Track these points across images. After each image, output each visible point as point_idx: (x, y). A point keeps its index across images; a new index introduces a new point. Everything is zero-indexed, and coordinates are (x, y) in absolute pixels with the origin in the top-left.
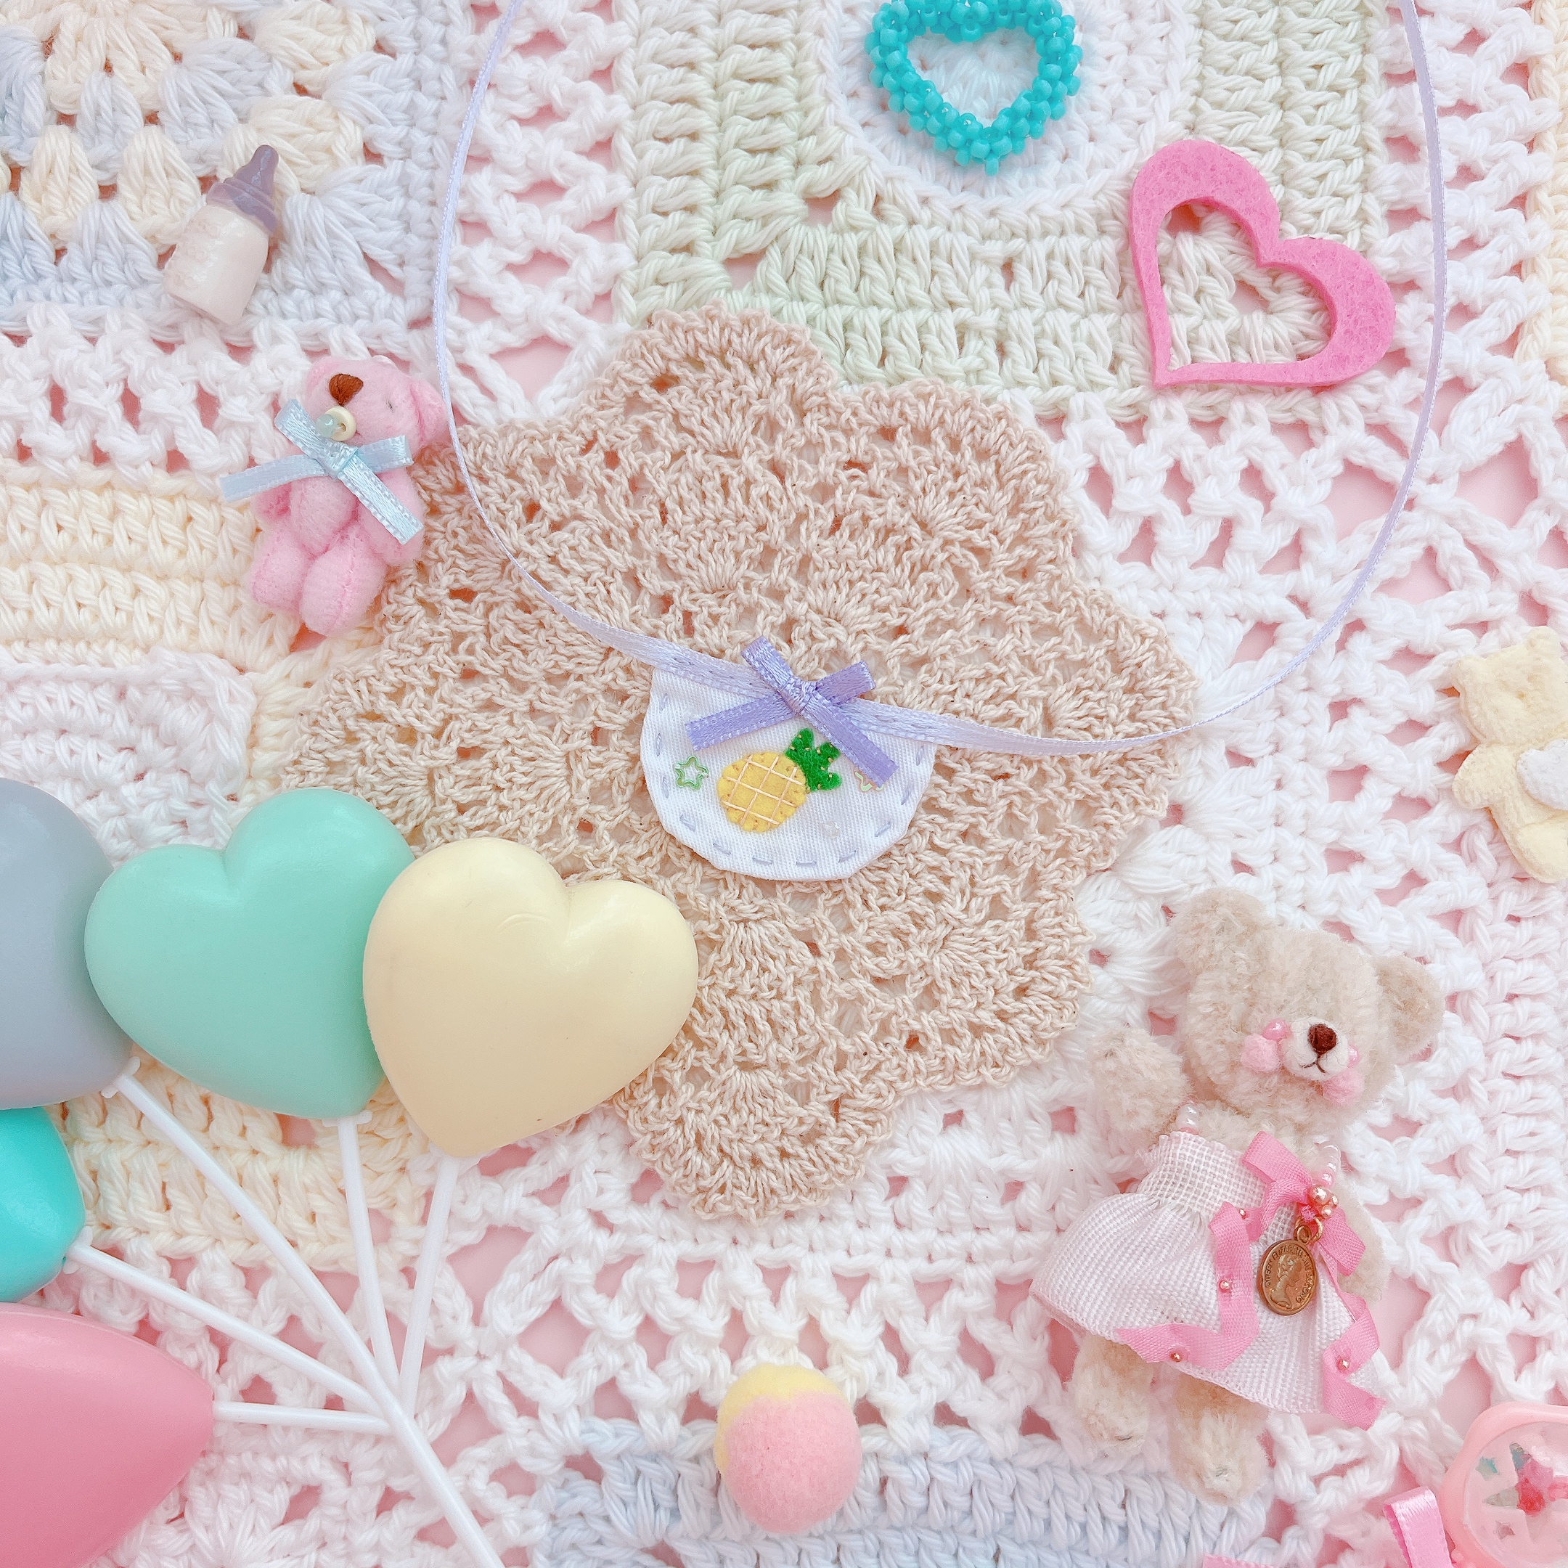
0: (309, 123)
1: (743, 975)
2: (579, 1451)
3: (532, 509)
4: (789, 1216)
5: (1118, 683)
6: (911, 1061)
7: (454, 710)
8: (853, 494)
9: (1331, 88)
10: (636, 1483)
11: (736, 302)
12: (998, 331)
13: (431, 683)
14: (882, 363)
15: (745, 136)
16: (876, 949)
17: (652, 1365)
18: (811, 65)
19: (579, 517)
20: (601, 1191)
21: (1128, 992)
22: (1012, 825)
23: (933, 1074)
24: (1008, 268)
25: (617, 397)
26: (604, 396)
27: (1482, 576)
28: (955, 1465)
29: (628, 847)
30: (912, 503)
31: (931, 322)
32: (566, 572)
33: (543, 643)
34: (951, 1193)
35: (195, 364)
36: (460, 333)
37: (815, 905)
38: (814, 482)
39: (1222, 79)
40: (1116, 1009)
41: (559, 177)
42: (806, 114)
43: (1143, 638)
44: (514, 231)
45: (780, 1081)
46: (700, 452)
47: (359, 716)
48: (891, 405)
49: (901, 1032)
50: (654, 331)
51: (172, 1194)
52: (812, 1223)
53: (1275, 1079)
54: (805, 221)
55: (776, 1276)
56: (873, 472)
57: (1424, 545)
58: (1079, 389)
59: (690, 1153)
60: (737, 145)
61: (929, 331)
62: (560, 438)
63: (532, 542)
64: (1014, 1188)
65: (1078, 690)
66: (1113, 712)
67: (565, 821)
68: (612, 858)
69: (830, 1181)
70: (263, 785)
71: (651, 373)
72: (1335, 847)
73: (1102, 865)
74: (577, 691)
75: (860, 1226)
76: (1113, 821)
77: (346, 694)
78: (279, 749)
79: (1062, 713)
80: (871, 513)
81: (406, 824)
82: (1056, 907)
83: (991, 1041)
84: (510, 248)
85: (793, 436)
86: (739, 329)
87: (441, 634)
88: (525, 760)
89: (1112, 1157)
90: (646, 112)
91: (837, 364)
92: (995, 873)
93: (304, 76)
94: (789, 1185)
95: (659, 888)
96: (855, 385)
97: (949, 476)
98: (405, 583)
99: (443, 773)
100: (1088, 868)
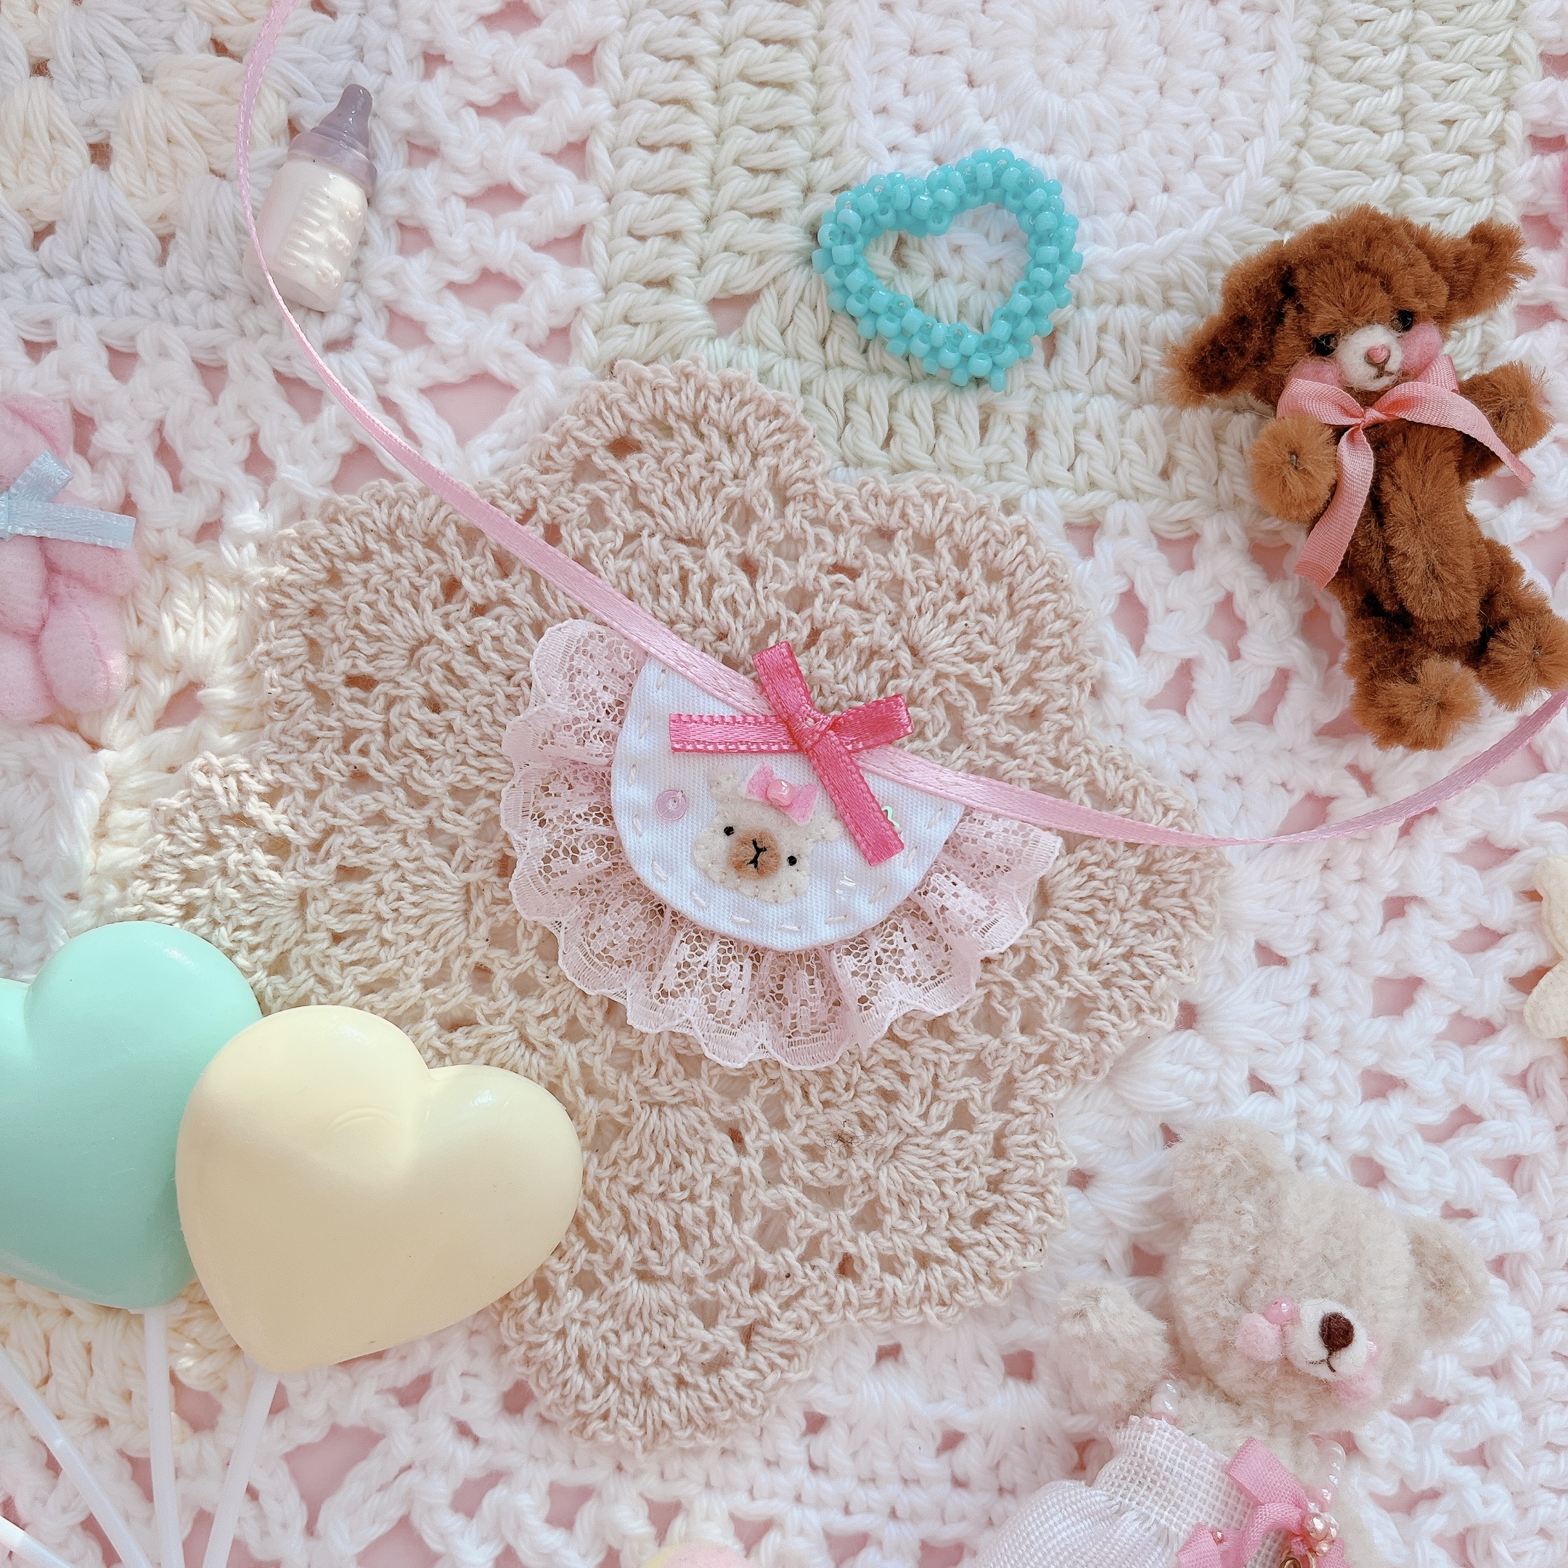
0: (224, 92)
1: (651, 1169)
3: (452, 587)
5: (1132, 861)
6: (841, 1289)
7: (337, 822)
8: (835, 604)
9: (1462, 150)
11: (718, 357)
12: (1031, 416)
13: (314, 786)
14: (886, 444)
15: (746, 152)
16: (814, 1153)
18: (834, 71)
19: (507, 602)
20: (466, 1399)
21: (1110, 1224)
22: (990, 1021)
23: (866, 1307)
24: (1051, 341)
25: (565, 461)
26: (549, 457)
29: (529, 1003)
30: (904, 623)
31: (950, 402)
32: (486, 668)
33: (451, 751)
34: (877, 1442)
35: (66, 377)
36: (385, 361)
37: (746, 1091)
38: (791, 585)
39: (1331, 128)
40: (1094, 1243)
41: (519, 183)
42: (823, 130)
43: (1167, 810)
44: (458, 245)
45: (685, 1299)
46: (658, 537)
47: (223, 820)
48: (891, 503)
49: (833, 1254)
50: (616, 384)
52: (711, 1459)
54: (810, 261)
55: (664, 1513)
56: (861, 581)
58: (1121, 496)
59: (569, 1372)
60: (736, 162)
61: (946, 412)
63: (448, 627)
64: (951, 1441)
66: (1122, 895)
67: (456, 966)
68: (509, 1014)
69: (732, 1420)
71: (608, 435)
72: (1375, 1071)
74: (487, 810)
75: (769, 1463)
76: (1110, 1029)
77: (211, 789)
78: (129, 845)
79: (1059, 892)
80: (856, 629)
81: (269, 949)
82: (1032, 1122)
83: (939, 1275)
84: (454, 263)
85: (770, 528)
86: (718, 394)
87: (331, 729)
88: (416, 888)
89: (1073, 1414)
90: (629, 113)
91: (832, 442)
92: (964, 1075)
93: (223, 33)
94: (684, 1420)
95: (561, 1054)
96: (851, 469)
97: (952, 595)
98: (292, 664)
99: (318, 894)
100: (1075, 1079)
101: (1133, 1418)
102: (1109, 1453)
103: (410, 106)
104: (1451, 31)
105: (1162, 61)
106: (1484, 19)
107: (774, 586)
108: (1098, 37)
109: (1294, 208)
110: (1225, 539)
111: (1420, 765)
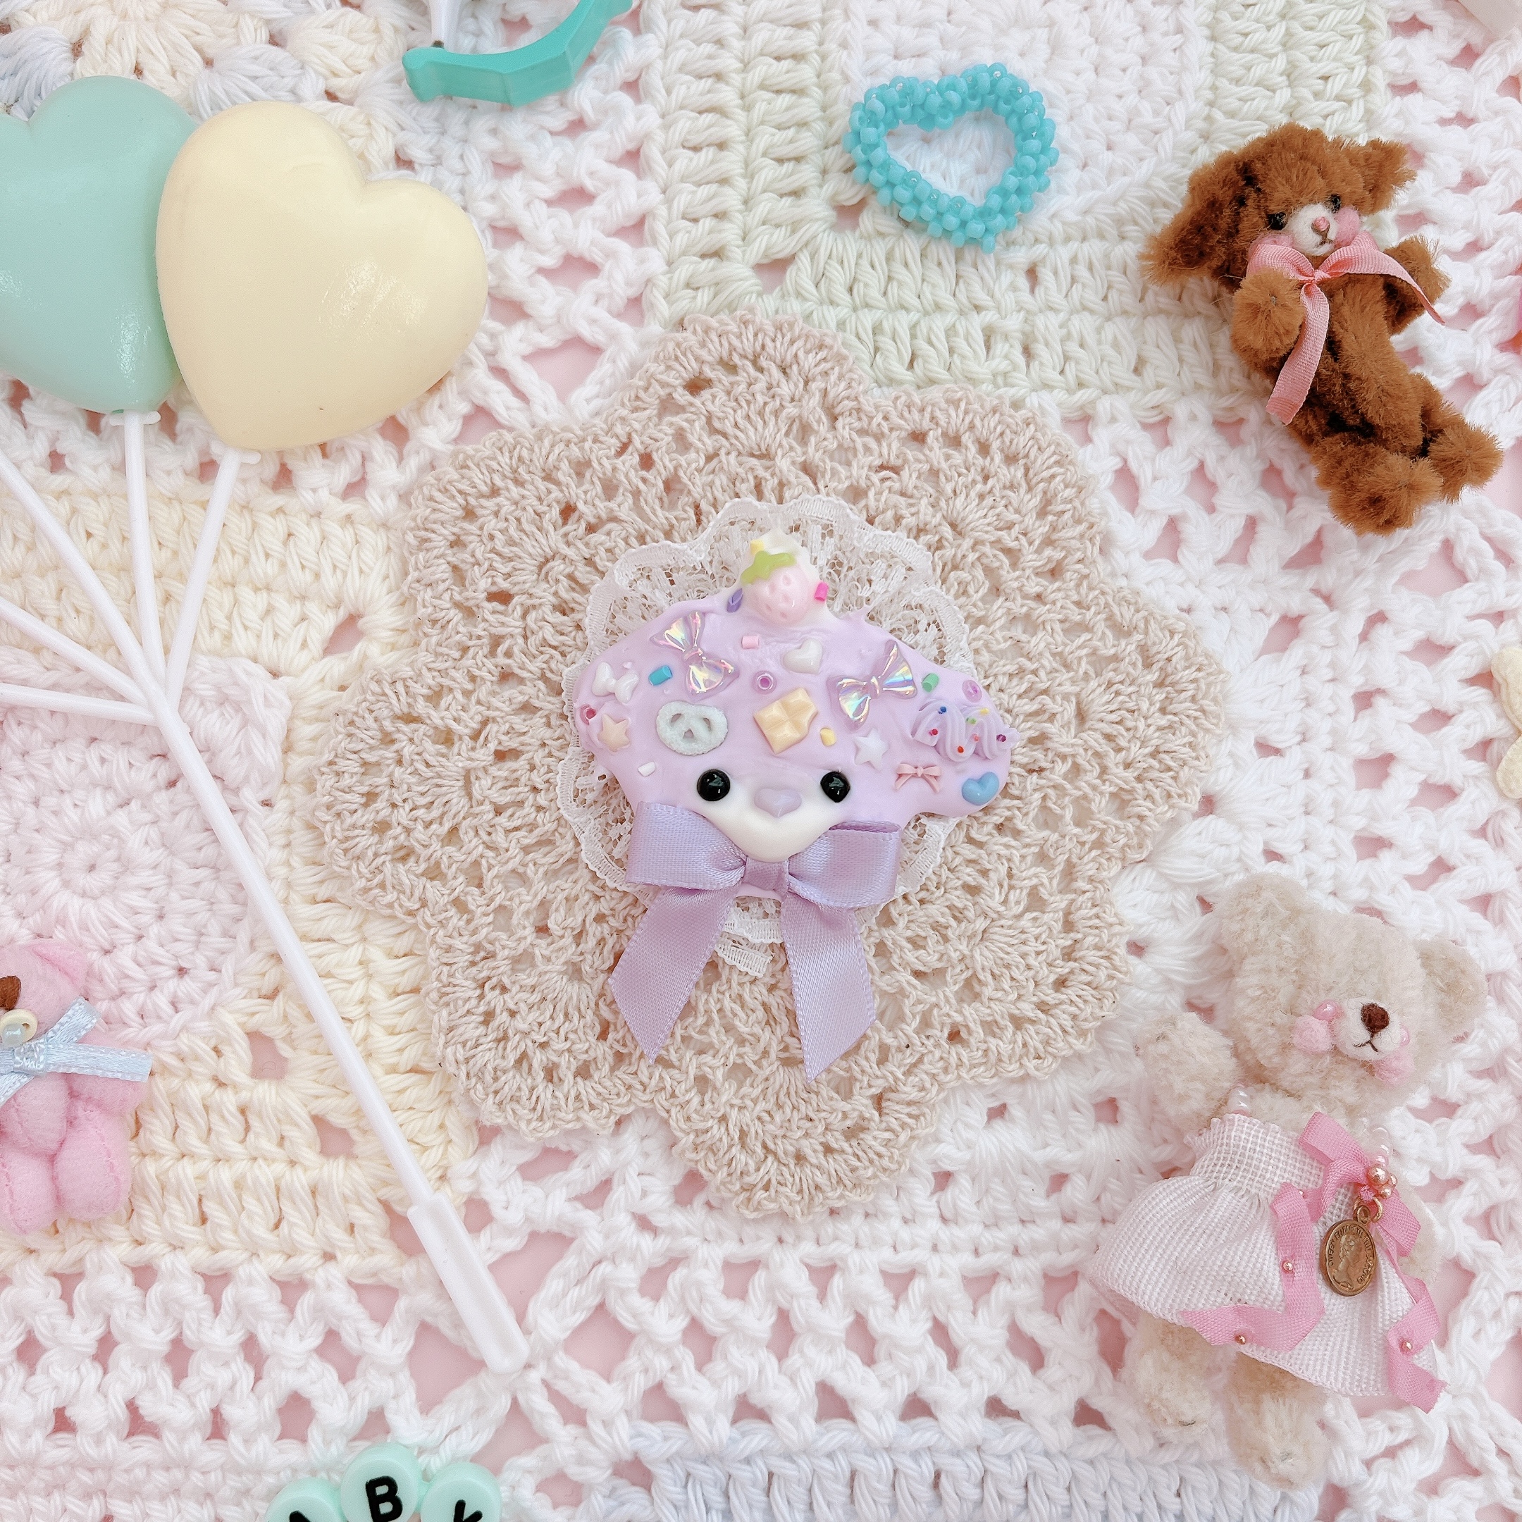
2: (627, 1456)
3: (568, 511)
4: (833, 1212)
5: (1149, 677)
6: (953, 1053)
7: (492, 713)
8: (886, 493)
9: (1338, 98)
10: (686, 1486)
11: (767, 307)
12: (1024, 333)
13: (469, 686)
14: (911, 365)
15: (772, 146)
16: (917, 943)
17: (700, 1367)
18: (835, 75)
19: (614, 519)
20: (644, 1194)
21: (1168, 981)
22: (1048, 819)
23: (976, 1066)
24: (1032, 273)
25: (651, 400)
26: (637, 398)
27: (1498, 566)
28: (1009, 1457)
30: (943, 504)
31: (958, 326)
32: (602, 574)
34: (998, 1188)
36: (493, 336)
38: (847, 484)
39: (1235, 89)
40: (1155, 999)
41: (590, 185)
42: (831, 124)
43: (1172, 633)
44: (545, 237)
46: (734, 454)
47: (395, 718)
48: (922, 410)
49: (943, 1025)
50: (688, 334)
51: (211, 1208)
52: (857, 1220)
54: (833, 227)
55: (823, 1274)
56: (905, 473)
57: (1441, 537)
58: (1105, 392)
59: (734, 1150)
60: (764, 155)
61: (956, 335)
62: (595, 441)
63: (568, 544)
64: (1059, 1181)
65: (1110, 684)
66: (1145, 705)
69: (875, 1176)
70: (298, 790)
71: (685, 376)
72: (1365, 834)
73: (1138, 857)
75: (906, 1221)
76: (1147, 813)
77: (384, 694)
78: (313, 752)
79: (1095, 707)
80: (905, 512)
81: (441, 824)
82: (1093, 898)
83: (1033, 1033)
84: (542, 252)
85: (825, 439)
86: (772, 335)
87: (479, 637)
90: (675, 121)
91: (867, 368)
92: (1032, 865)
93: (336, 84)
94: (834, 1182)
96: (885, 389)
97: (979, 478)
98: (442, 587)
99: (480, 774)
100: (1123, 859)
103: (493, 132)
104: (1317, 8)
105: (1094, 49)
107: (833, 485)
108: (1043, 34)
110: (1193, 418)
111: (1368, 582)
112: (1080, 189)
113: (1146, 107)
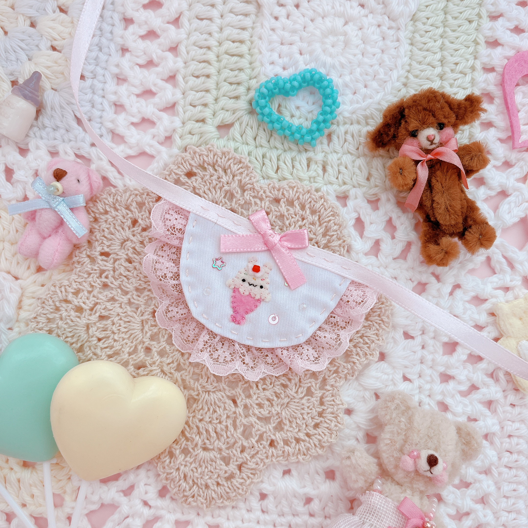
0: (56, 63)
1: (206, 413)
3: (135, 222)
4: (219, 507)
6: (270, 451)
7: (99, 301)
9: (461, 72)
11: (220, 144)
12: (324, 161)
13: (90, 289)
14: (277, 172)
15: (228, 77)
16: (260, 405)
18: (256, 51)
20: (146, 493)
21: (358, 427)
23: (279, 457)
24: (329, 137)
25: (171, 180)
26: (166, 179)
27: (508, 269)
29: (164, 359)
30: (285, 229)
31: (297, 157)
33: (135, 276)
34: (284, 502)
35: (5, 156)
37: (237, 386)
39: (418, 66)
40: (354, 433)
41: (154, 89)
42: (253, 70)
44: (134, 110)
45: (219, 456)
47: (60, 301)
48: (279, 190)
49: (267, 440)
50: (187, 154)
52: (229, 510)
53: (413, 475)
54: (250, 113)
56: (270, 216)
57: (486, 255)
58: (354, 187)
59: (181, 482)
61: (296, 161)
62: (148, 195)
63: (134, 235)
64: (309, 500)
67: (140, 347)
68: (157, 364)
69: (236, 496)
70: (22, 325)
71: (185, 171)
72: (443, 373)
74: (148, 296)
75: (248, 511)
76: (357, 361)
77: (56, 292)
78: (29, 311)
81: (77, 344)
82: (332, 393)
83: (303, 446)
84: (133, 116)
85: (239, 200)
86: (221, 156)
87: (95, 270)
88: (125, 322)
89: (348, 491)
90: (189, 66)
91: (259, 171)
92: (309, 378)
93: (55, 43)
94: (220, 496)
95: (175, 376)
96: (265, 180)
97: (300, 219)
98: (83, 249)
99: (93, 325)
100: (346, 378)
101: (367, 492)
102: (360, 504)
103: (117, 66)
104: (456, 34)
105: (363, 46)
106: (466, 30)
108: (342, 38)
109: (407, 92)
110: (389, 200)
111: (455, 272)
112: (351, 103)
113: (381, 71)
